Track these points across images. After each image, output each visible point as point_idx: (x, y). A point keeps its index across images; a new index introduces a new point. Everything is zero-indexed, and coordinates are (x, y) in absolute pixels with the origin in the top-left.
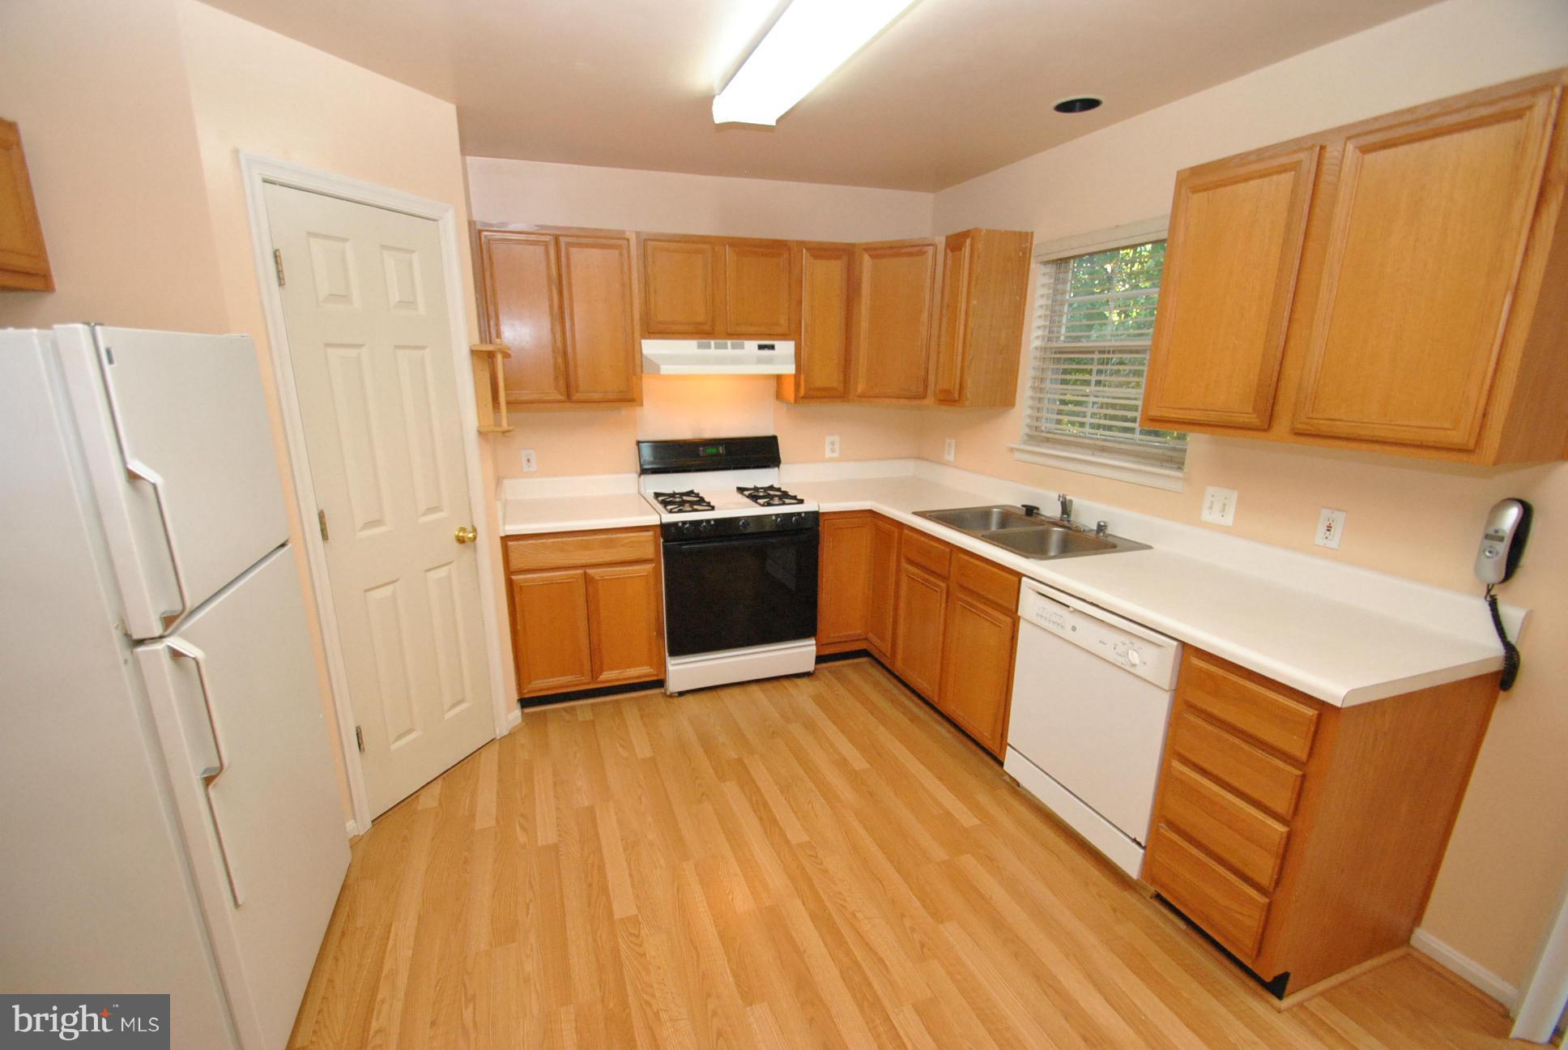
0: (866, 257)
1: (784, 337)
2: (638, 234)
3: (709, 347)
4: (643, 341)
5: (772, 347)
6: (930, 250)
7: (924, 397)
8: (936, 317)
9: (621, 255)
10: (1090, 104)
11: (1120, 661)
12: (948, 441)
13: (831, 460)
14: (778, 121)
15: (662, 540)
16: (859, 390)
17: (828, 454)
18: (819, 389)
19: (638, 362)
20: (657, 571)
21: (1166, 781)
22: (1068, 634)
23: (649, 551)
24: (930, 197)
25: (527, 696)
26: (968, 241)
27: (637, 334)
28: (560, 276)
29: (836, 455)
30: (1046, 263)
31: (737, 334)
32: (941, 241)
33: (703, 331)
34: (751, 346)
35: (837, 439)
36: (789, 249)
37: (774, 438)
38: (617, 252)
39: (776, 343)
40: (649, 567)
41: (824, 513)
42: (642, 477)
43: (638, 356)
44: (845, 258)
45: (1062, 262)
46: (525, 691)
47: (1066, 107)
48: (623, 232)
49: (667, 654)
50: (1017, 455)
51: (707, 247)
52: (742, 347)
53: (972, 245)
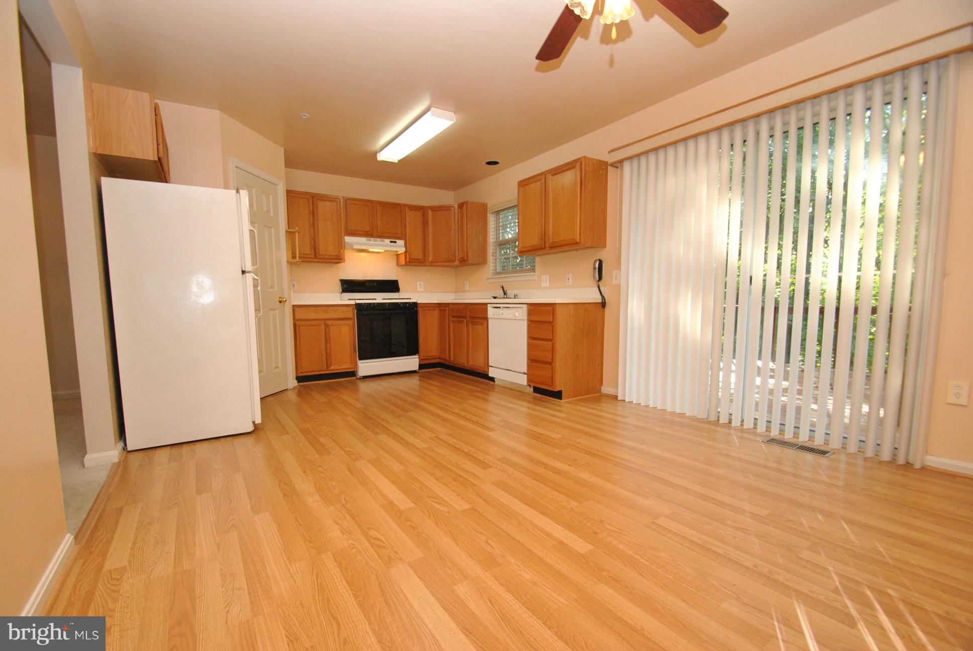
0: (430, 212)
1: (400, 238)
2: (343, 197)
3: (371, 240)
4: (345, 237)
5: (395, 242)
6: (453, 208)
7: (454, 261)
8: (456, 232)
9: (337, 204)
10: (496, 163)
11: (513, 317)
12: (466, 283)
13: (421, 292)
14: (398, 161)
15: (356, 311)
16: (430, 259)
17: (419, 289)
18: (414, 259)
19: (343, 245)
20: (354, 323)
21: (530, 347)
22: (502, 316)
23: (350, 315)
24: (453, 193)
25: (299, 375)
26: (465, 205)
27: (343, 235)
28: (313, 210)
29: (422, 290)
30: (492, 213)
31: (382, 236)
32: (456, 206)
33: (368, 234)
34: (387, 241)
35: (422, 283)
36: (401, 206)
37: (397, 281)
38: (335, 203)
39: (397, 241)
40: (350, 322)
41: (419, 303)
42: (343, 293)
43: (343, 242)
44: (422, 211)
45: (498, 213)
46: (299, 372)
47: (489, 163)
48: (338, 196)
49: (358, 359)
50: (490, 281)
51: (369, 204)
52: (384, 241)
53: (466, 207)
